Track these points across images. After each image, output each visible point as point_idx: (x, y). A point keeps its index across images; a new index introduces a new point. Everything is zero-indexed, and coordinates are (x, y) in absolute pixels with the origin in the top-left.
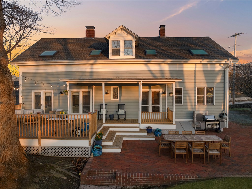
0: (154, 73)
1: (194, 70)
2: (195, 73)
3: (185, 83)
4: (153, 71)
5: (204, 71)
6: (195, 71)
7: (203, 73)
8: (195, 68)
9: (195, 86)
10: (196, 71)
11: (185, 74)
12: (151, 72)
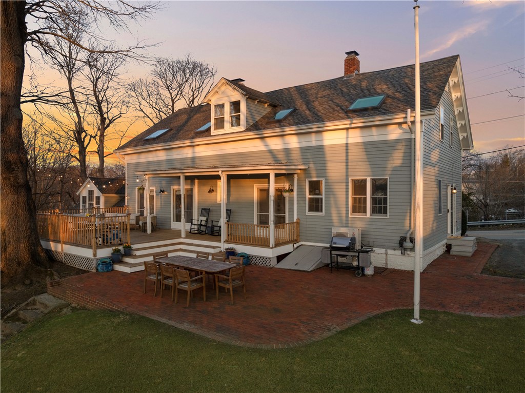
0: (276, 153)
1: (345, 143)
2: (347, 150)
3: (328, 171)
4: (275, 151)
5: (365, 144)
6: (347, 145)
7: (363, 147)
8: (347, 138)
9: (347, 176)
10: (349, 145)
11: (327, 152)
12: (270, 151)
